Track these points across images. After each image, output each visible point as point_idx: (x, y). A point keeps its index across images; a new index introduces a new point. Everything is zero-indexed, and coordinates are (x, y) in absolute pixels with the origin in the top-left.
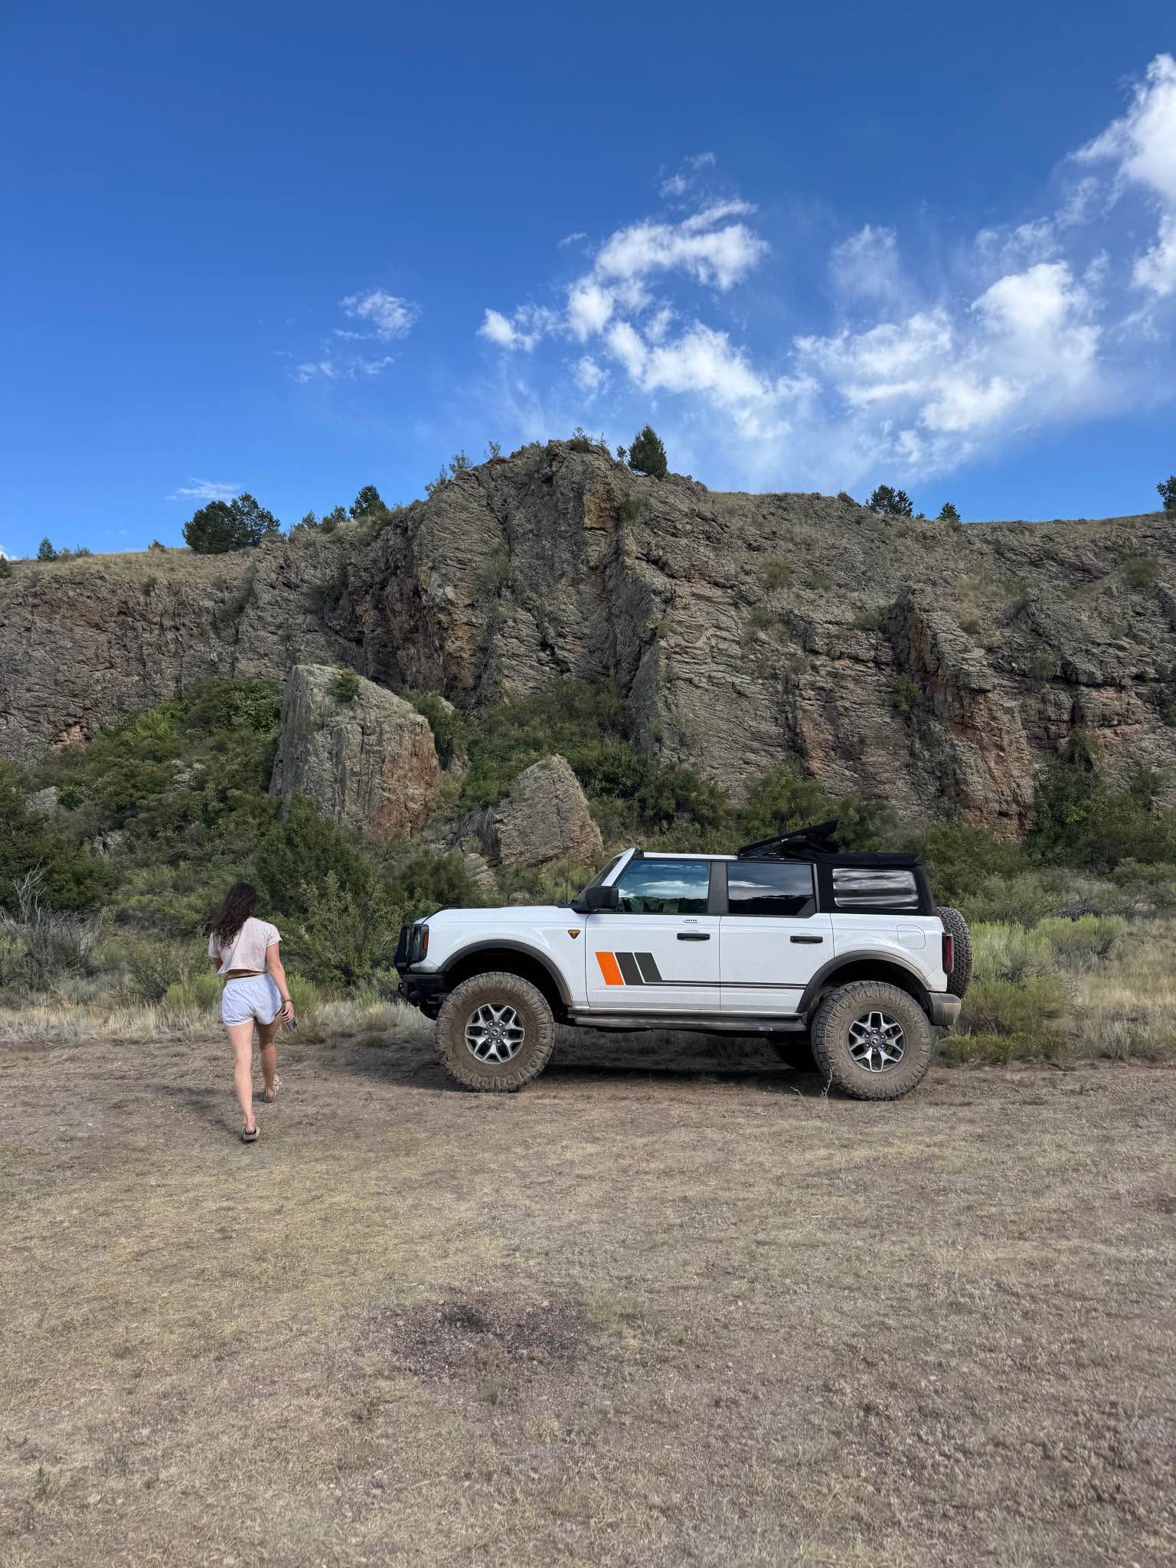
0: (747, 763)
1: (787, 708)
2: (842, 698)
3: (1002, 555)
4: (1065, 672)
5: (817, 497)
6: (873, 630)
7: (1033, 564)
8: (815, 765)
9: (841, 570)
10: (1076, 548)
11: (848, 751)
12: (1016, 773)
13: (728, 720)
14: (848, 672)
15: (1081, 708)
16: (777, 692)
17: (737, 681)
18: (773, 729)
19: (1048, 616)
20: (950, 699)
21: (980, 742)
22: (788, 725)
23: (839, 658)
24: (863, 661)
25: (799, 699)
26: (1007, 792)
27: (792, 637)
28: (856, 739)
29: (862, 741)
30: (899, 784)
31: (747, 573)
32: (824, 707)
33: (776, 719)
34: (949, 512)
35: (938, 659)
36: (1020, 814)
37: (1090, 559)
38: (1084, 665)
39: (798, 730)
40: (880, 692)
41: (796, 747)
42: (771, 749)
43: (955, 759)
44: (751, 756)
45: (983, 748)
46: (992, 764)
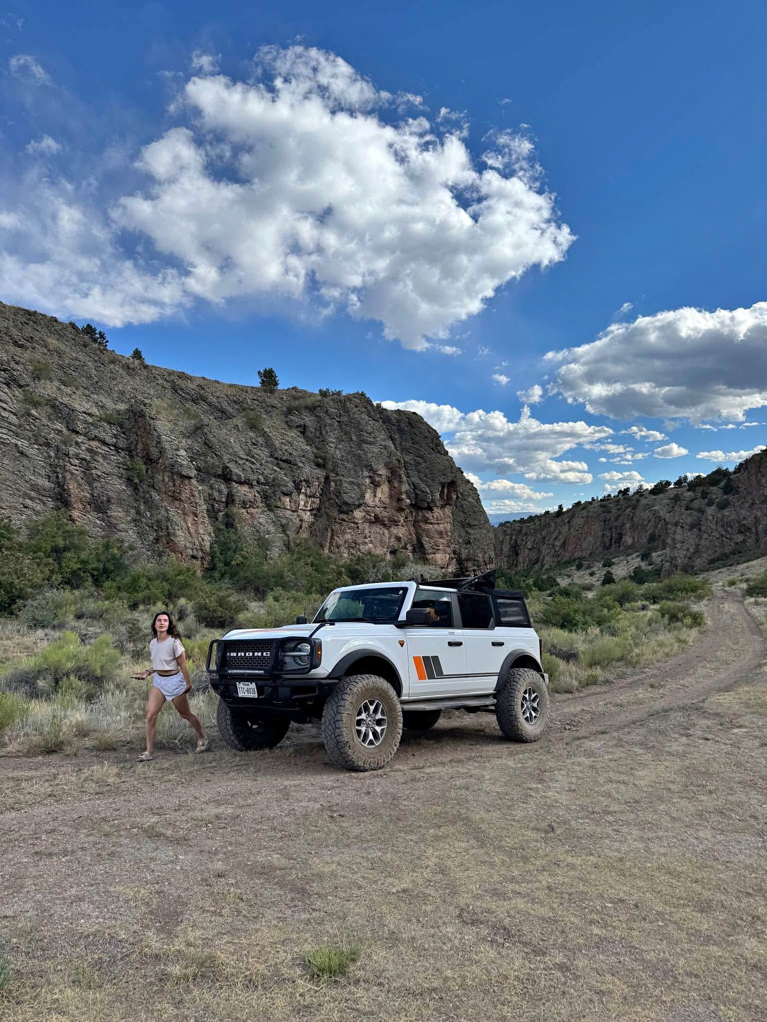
0: (26, 507)
1: (58, 470)
2: (96, 468)
3: (176, 391)
4: (223, 472)
5: (56, 320)
6: (114, 424)
7: (193, 401)
8: (76, 514)
9: (84, 377)
10: (218, 397)
11: (99, 506)
12: (201, 531)
13: (13, 473)
14: (100, 451)
15: (233, 495)
16: (50, 457)
17: (19, 443)
18: (47, 484)
19: (215, 436)
20: (167, 479)
21: (183, 510)
22: (59, 482)
23: (93, 440)
24: (108, 444)
25: (69, 465)
26: (197, 543)
27: (57, 418)
28: (105, 499)
29: (109, 501)
30: (130, 532)
31: (17, 363)
32: (84, 473)
33: (49, 477)
34: (137, 354)
35: (160, 452)
36: (202, 558)
37: (225, 405)
38: (236, 470)
39: (66, 487)
40: (119, 468)
41: (62, 499)
42: (44, 498)
43: (168, 519)
44: (29, 502)
45: (185, 514)
46: (190, 525)
